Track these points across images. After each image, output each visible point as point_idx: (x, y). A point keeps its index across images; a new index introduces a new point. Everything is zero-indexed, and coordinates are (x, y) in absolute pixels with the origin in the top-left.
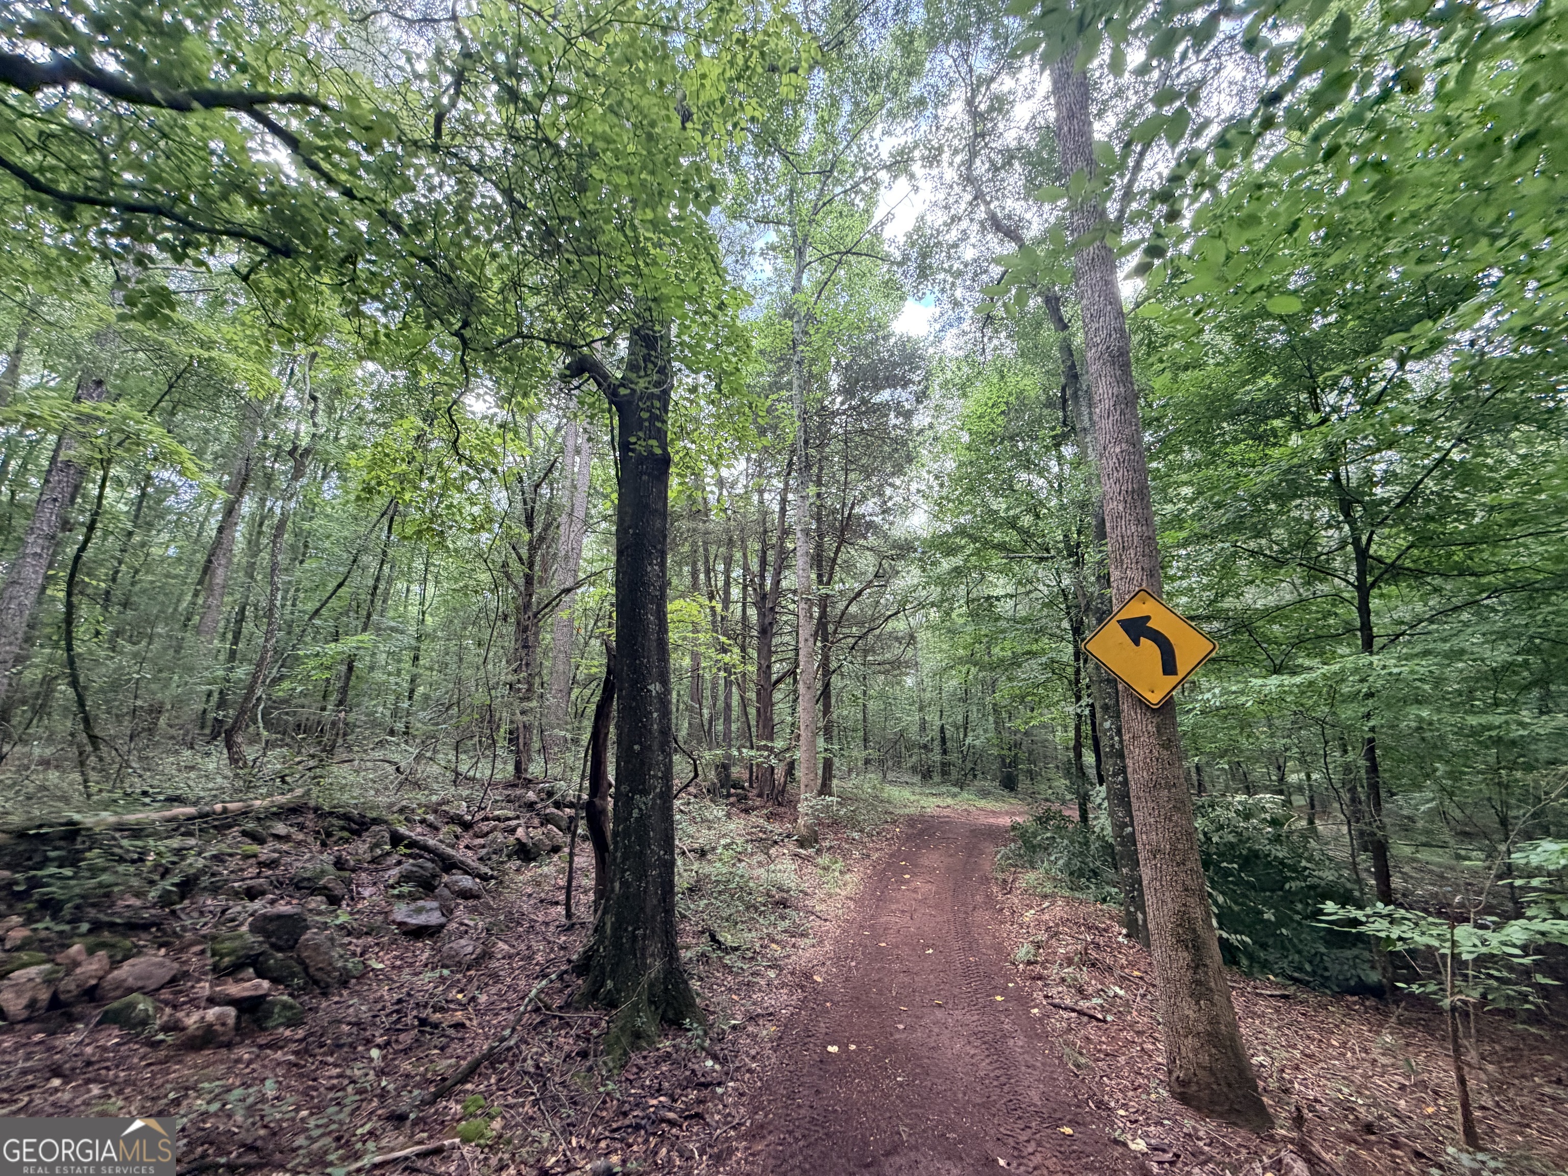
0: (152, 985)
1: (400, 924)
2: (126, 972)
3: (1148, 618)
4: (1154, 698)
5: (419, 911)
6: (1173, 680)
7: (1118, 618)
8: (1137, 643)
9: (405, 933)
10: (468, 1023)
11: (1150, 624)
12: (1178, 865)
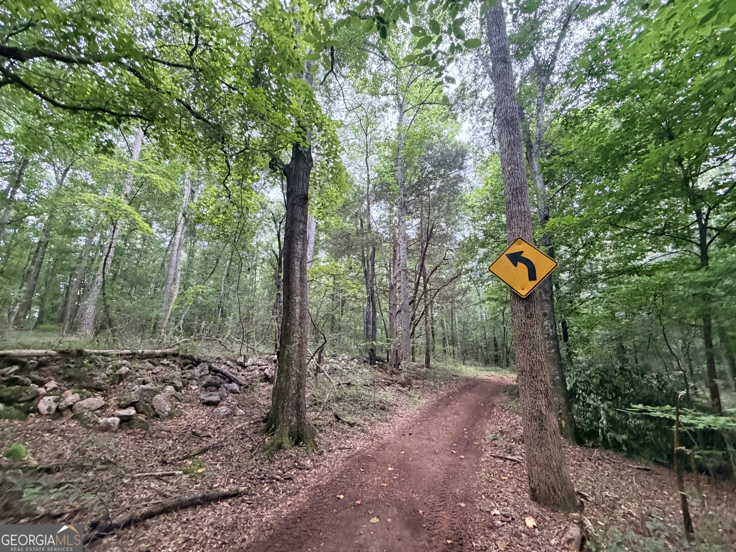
0: (93, 408)
1: (201, 400)
2: (85, 403)
3: (522, 252)
4: (524, 293)
5: (210, 395)
6: (534, 283)
7: (507, 253)
8: (516, 265)
9: (203, 404)
10: (212, 436)
11: (523, 255)
12: (533, 378)
